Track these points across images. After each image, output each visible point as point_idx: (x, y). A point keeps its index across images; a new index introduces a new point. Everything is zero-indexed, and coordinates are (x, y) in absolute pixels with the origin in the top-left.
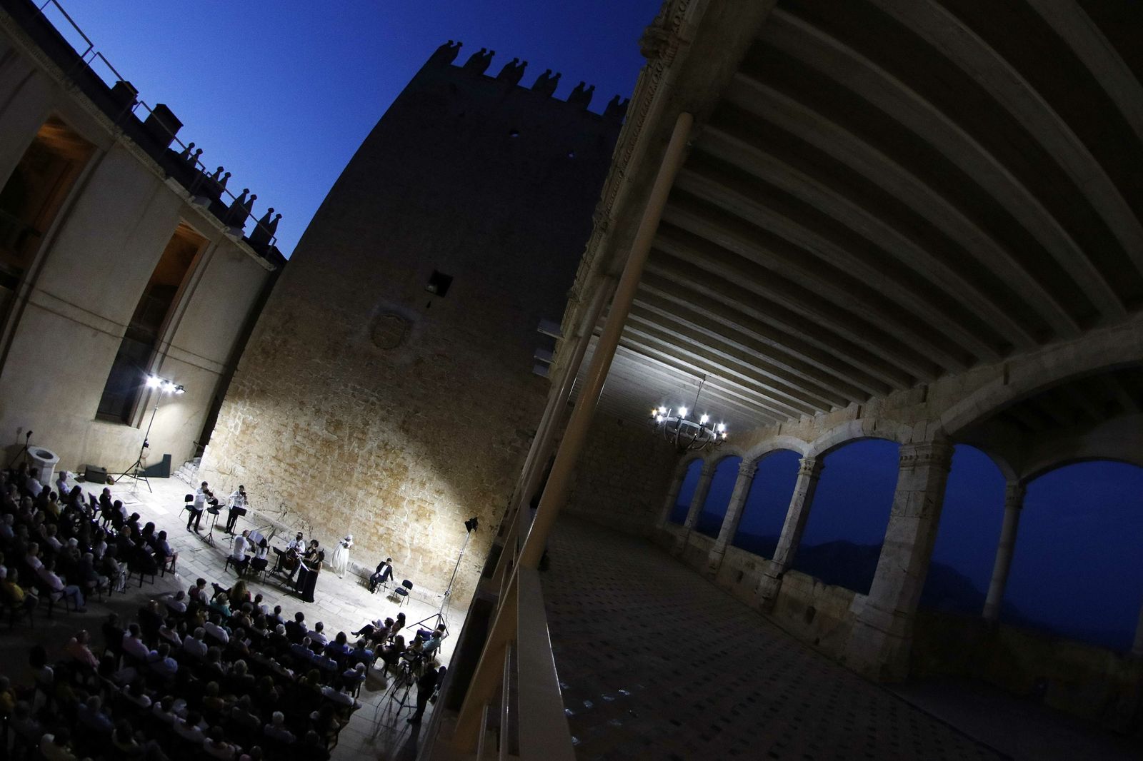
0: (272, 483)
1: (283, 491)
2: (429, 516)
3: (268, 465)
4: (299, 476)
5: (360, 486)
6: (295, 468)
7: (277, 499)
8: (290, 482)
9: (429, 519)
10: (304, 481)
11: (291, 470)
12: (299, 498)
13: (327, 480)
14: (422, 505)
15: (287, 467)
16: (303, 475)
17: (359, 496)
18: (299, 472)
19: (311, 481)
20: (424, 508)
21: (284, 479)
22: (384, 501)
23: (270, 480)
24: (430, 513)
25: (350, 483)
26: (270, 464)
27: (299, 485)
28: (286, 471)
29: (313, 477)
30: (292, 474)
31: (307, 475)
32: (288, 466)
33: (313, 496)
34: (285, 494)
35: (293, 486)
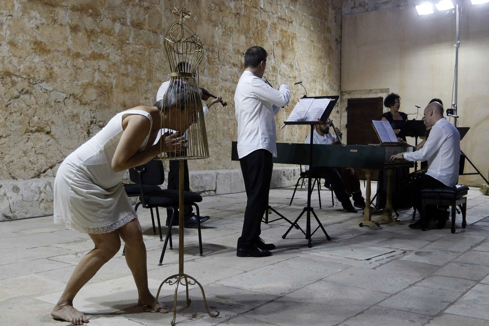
0: (51, 77)
1: (85, 87)
2: (292, 44)
3: (23, 30)
4: (109, 33)
5: (214, 18)
6: (96, 15)
7: (75, 117)
8: (96, 56)
9: (293, 48)
10: (122, 42)
11: (88, 22)
12: (125, 90)
13: (165, 24)
14: (284, 28)
15: (76, 19)
16: (117, 27)
17: (217, 40)
18: (106, 23)
19: (137, 36)
20: (286, 32)
21: (78, 55)
22: (247, 38)
23: (43, 73)
24: (293, 38)
25: (200, 17)
26: (30, 25)
27: (116, 57)
28: (75, 29)
29: (138, 25)
30: (92, 32)
31: (123, 24)
32: (77, 16)
33: (150, 72)
34: (92, 94)
35: (103, 65)
